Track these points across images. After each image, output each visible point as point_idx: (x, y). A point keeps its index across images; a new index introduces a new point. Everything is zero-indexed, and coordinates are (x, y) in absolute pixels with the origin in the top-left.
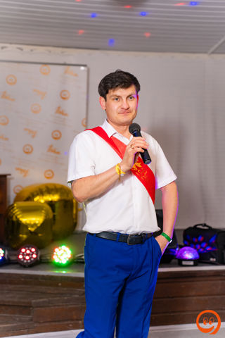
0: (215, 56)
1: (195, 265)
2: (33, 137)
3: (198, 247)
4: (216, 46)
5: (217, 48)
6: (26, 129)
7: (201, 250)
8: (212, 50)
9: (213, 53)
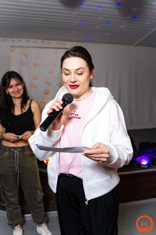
0: (138, 47)
1: (149, 168)
2: (49, 86)
3: (148, 155)
4: (138, 42)
5: (139, 43)
6: (46, 82)
7: (151, 157)
8: (136, 43)
9: (137, 45)
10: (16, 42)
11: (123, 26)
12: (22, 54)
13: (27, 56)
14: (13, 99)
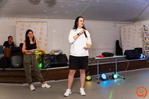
10: (18, 19)
11: (67, 12)
12: (21, 25)
13: (23, 26)
14: (30, 39)
